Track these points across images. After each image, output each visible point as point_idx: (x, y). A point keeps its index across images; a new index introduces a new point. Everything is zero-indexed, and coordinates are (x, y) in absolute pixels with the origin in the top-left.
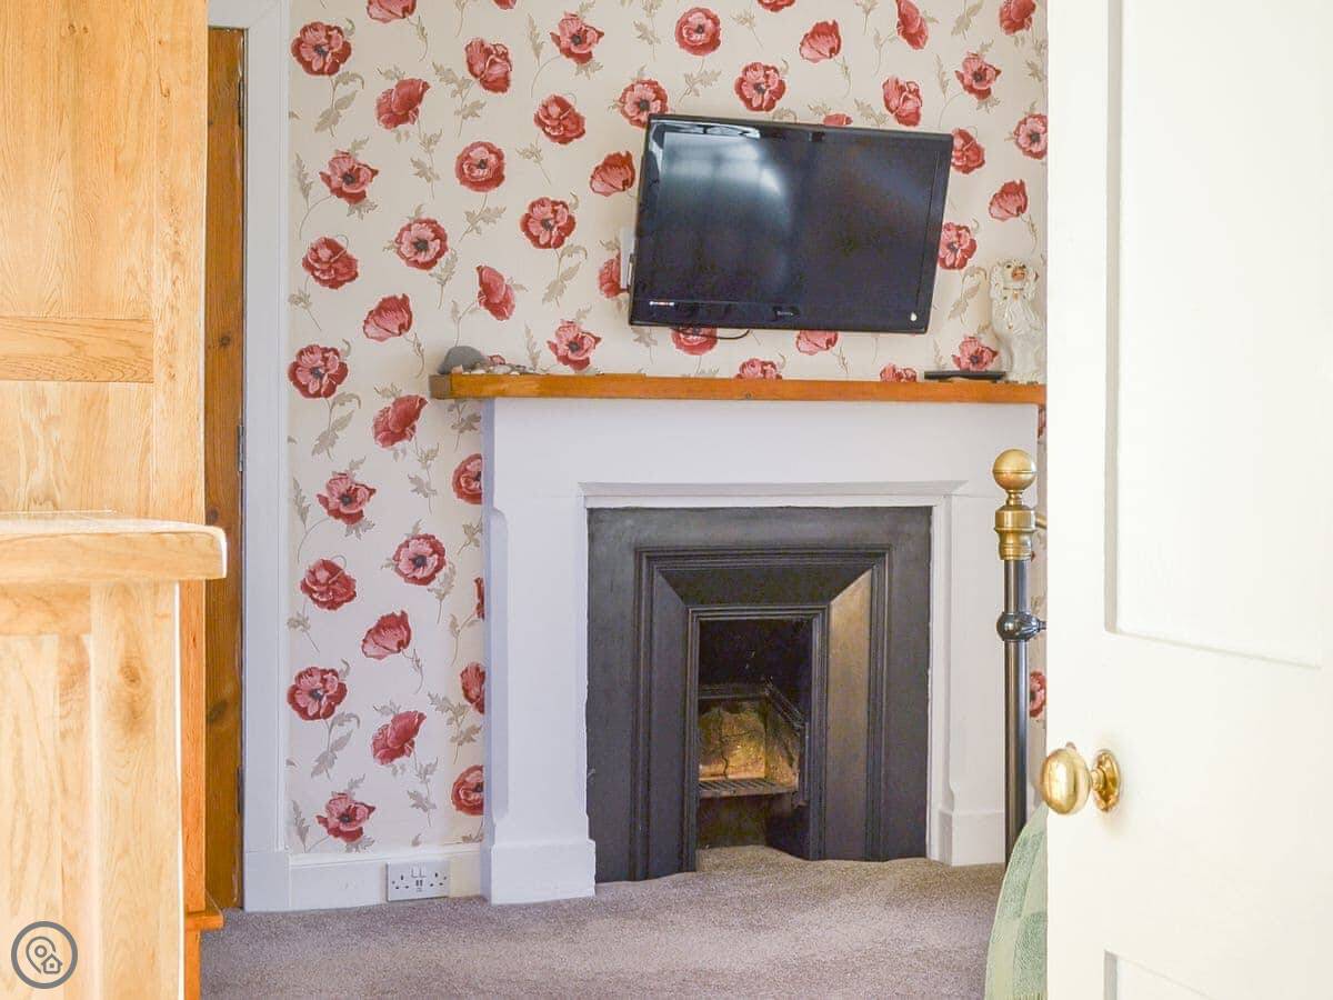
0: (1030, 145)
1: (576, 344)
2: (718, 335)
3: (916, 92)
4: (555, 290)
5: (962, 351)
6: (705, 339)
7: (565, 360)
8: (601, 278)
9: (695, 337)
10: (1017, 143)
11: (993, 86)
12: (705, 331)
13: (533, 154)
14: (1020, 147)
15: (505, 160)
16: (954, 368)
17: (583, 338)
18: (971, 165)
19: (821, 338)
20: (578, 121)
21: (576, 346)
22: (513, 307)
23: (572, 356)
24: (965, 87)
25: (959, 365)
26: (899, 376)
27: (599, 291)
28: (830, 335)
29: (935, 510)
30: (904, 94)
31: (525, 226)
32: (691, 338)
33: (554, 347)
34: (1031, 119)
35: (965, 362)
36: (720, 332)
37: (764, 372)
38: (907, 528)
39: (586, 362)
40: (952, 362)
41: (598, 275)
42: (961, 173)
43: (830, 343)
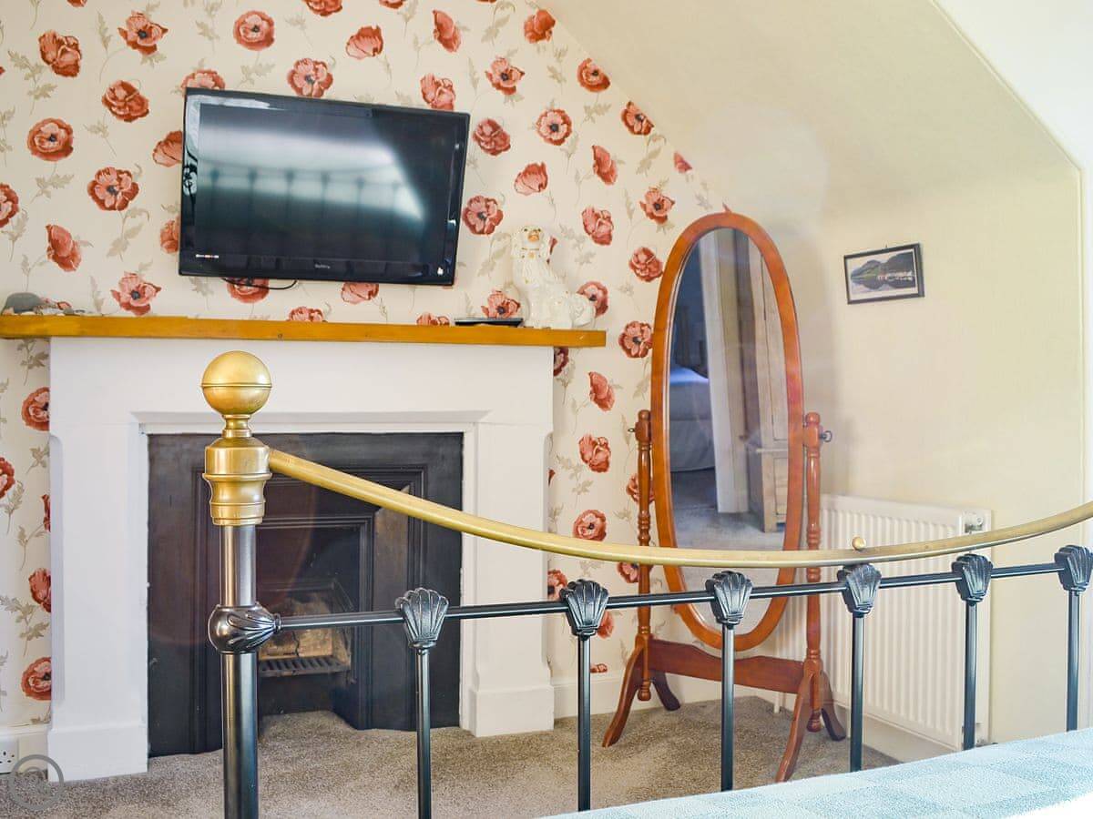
0: (551, 133)
1: (137, 294)
2: (269, 286)
3: (450, 88)
4: (119, 246)
5: (490, 302)
6: (257, 289)
7: (128, 306)
8: (162, 236)
9: (249, 288)
10: (539, 132)
11: (518, 85)
12: (258, 282)
13: (100, 129)
14: (541, 135)
15: (74, 135)
16: (483, 316)
17: (144, 287)
18: (498, 149)
19: (363, 289)
20: (142, 102)
21: (138, 295)
22: (80, 260)
23: (133, 303)
24: (494, 85)
25: (488, 314)
26: (434, 323)
27: (159, 247)
28: (372, 287)
29: (465, 436)
30: (440, 88)
31: (92, 191)
32: (245, 288)
33: (117, 295)
34: (552, 113)
35: (493, 311)
36: (272, 283)
37: (311, 318)
38: (441, 450)
39: (147, 308)
40: (482, 312)
41: (159, 233)
42: (489, 155)
43: (372, 294)
